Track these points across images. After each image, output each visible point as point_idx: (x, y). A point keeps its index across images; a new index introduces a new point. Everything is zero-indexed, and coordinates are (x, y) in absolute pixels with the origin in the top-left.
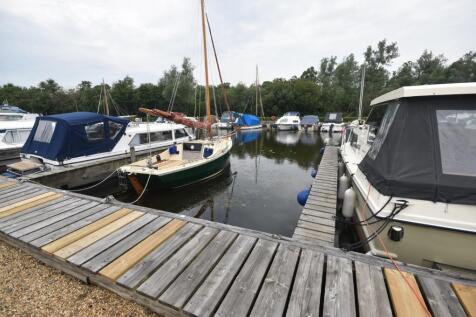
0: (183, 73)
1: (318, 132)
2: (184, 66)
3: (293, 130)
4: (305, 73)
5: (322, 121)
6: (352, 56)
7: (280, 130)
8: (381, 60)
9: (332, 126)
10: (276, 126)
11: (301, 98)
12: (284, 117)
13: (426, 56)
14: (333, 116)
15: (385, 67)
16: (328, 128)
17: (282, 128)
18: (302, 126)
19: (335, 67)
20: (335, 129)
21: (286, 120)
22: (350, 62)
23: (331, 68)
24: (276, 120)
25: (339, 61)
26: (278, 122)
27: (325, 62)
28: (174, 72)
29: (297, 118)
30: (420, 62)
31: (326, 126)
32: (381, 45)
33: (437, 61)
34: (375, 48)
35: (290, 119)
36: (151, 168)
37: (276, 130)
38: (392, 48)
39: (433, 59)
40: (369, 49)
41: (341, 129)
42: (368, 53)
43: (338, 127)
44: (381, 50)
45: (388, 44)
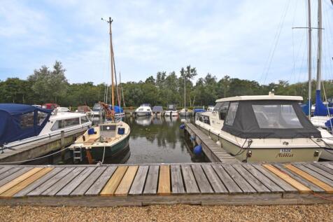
0: (54, 72)
1: (163, 116)
2: (56, 67)
3: (148, 115)
4: (148, 80)
5: (164, 109)
6: (174, 73)
7: (139, 116)
8: (189, 76)
9: (171, 113)
10: (136, 113)
11: (148, 94)
12: (141, 107)
13: (209, 76)
14: (171, 107)
15: (191, 80)
16: (169, 114)
17: (140, 114)
18: (154, 113)
19: (165, 77)
20: (173, 114)
21: (142, 109)
22: (173, 75)
23: (163, 78)
24: (136, 109)
25: (168, 74)
26: (137, 110)
27: (159, 74)
28: (45, 71)
29: (149, 108)
30: (206, 78)
31: (168, 113)
32: (188, 68)
33: (213, 79)
34: (185, 69)
35: (145, 108)
36: (102, 142)
37: (136, 116)
38: (193, 70)
39: (212, 77)
40: (183, 69)
41: (176, 114)
42: (182, 72)
43: (175, 113)
44: (189, 71)
45: (192, 68)
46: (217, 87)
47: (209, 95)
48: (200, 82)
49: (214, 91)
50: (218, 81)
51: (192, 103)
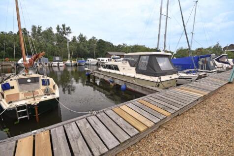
8: (64, 33)
9: (58, 64)
14: (57, 58)
15: (66, 36)
16: (56, 65)
19: (41, 32)
20: (60, 65)
22: (50, 30)
23: (39, 32)
30: (79, 37)
31: (55, 64)
32: (64, 26)
33: (84, 38)
34: (61, 27)
38: (68, 29)
40: (58, 26)
41: (63, 65)
42: (58, 28)
43: (61, 64)
44: (64, 29)
45: (66, 26)
46: (88, 44)
47: (83, 50)
48: (74, 39)
49: (87, 47)
50: (88, 40)
51: (71, 56)
